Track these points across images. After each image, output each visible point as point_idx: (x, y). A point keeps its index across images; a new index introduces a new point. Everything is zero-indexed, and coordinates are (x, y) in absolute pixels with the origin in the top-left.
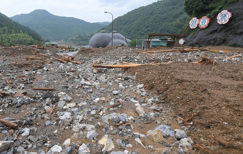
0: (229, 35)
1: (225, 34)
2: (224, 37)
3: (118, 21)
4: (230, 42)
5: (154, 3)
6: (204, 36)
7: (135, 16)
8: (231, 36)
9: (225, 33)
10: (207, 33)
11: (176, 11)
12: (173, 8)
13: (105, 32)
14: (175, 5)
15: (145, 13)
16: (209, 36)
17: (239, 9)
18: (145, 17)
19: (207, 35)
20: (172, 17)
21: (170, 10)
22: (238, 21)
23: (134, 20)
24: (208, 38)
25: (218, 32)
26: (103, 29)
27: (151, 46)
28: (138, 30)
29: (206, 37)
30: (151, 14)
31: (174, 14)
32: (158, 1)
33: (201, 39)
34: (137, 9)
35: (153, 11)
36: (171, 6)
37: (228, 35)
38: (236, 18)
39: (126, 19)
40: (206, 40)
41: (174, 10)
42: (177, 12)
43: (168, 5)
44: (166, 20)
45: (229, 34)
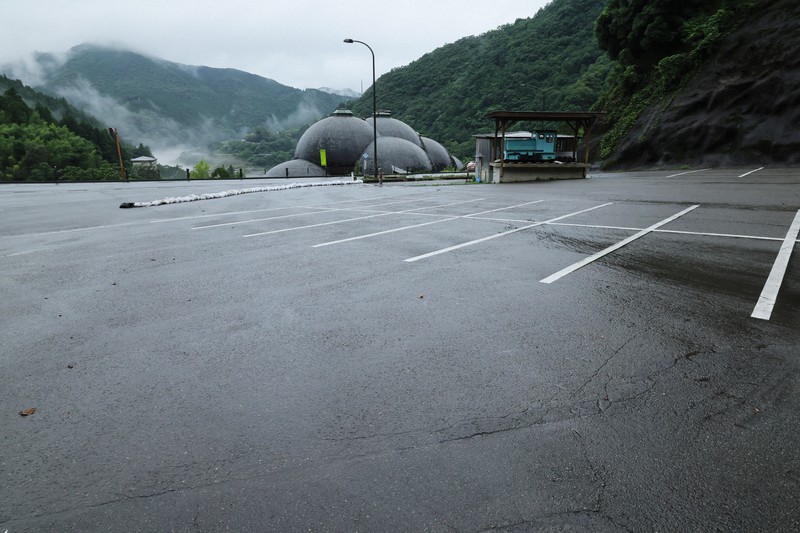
0: (743, 117)
1: (732, 115)
2: (728, 121)
3: (390, 84)
4: (749, 136)
5: (507, 29)
6: (668, 121)
7: (448, 67)
8: (750, 120)
9: (732, 111)
10: (677, 111)
11: (574, 53)
12: (566, 44)
13: (350, 115)
14: (570, 34)
15: (479, 59)
16: (680, 122)
17: (773, 32)
18: (477, 73)
19: (676, 119)
20: (563, 71)
21: (556, 48)
22: (771, 71)
23: (444, 83)
24: (679, 129)
25: (709, 107)
26: (342, 106)
27: (505, 153)
28: (459, 112)
29: (672, 124)
30: (499, 61)
31: (569, 62)
32: (518, 21)
33: (657, 132)
34: (451, 45)
35: (502, 53)
36: (559, 36)
37: (740, 116)
38: (765, 63)
39: (419, 75)
40: (674, 136)
41: (569, 47)
42: (577, 55)
43: (550, 34)
44: (546, 81)
45: (744, 113)
